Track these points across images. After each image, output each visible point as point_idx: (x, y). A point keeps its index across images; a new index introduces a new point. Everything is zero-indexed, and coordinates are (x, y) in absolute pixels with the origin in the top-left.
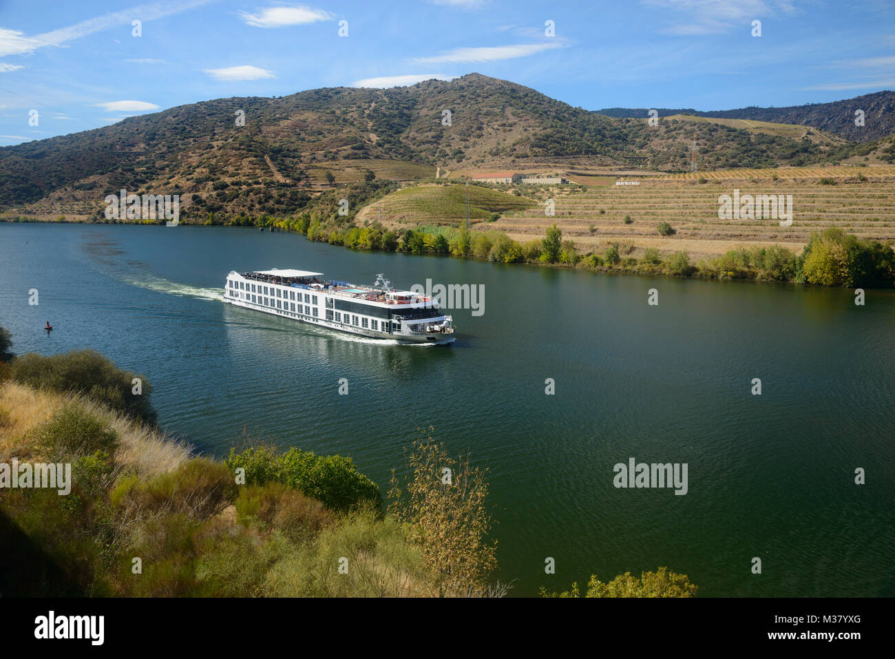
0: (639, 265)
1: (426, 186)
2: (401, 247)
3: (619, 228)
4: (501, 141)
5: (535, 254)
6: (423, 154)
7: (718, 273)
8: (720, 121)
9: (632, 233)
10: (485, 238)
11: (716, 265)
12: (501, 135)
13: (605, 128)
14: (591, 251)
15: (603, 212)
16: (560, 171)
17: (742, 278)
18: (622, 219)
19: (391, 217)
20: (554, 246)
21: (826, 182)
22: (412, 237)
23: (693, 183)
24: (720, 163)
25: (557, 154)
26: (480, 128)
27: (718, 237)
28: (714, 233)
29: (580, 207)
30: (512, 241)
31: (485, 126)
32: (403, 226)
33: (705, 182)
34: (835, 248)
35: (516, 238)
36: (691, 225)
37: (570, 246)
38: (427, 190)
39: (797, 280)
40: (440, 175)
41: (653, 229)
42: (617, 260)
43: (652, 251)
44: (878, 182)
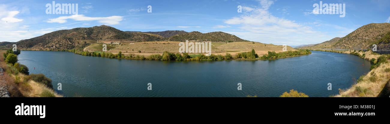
0: (136, 58)
1: (96, 44)
2: (92, 55)
3: (131, 51)
5: (117, 56)
6: (95, 39)
7: (149, 59)
9: (134, 52)
10: (107, 53)
11: (149, 57)
12: (109, 35)
13: (126, 34)
14: (127, 55)
15: (128, 49)
16: (119, 42)
17: (153, 60)
19: (90, 50)
20: (120, 55)
21: (164, 44)
22: (94, 53)
23: (143, 44)
25: (118, 39)
26: (105, 34)
27: (148, 53)
29: (124, 48)
32: (92, 51)
33: (145, 43)
34: (167, 54)
35: (113, 53)
36: (144, 51)
37: (123, 55)
39: (162, 60)
40: (98, 42)
41: (137, 52)
42: (132, 57)
43: (138, 55)
44: (171, 44)
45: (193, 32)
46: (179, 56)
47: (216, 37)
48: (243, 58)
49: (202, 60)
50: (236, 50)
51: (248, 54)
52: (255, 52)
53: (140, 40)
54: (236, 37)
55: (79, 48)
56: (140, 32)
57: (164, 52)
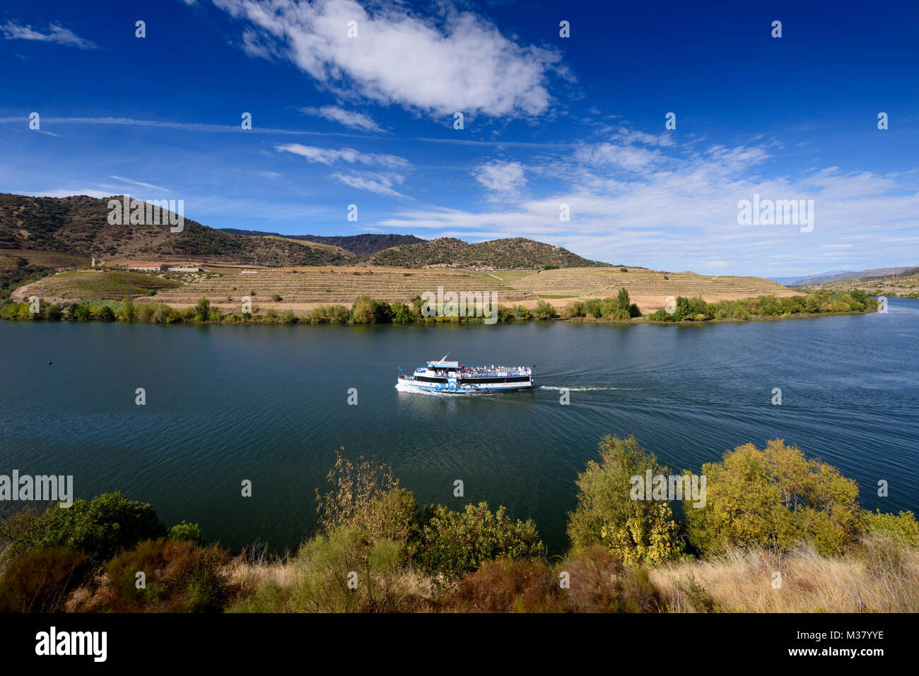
0: (264, 319)
1: (85, 271)
2: (67, 316)
4: (149, 243)
5: (190, 316)
6: (78, 248)
7: (310, 320)
8: (295, 241)
9: (257, 301)
10: (147, 307)
11: (309, 316)
12: (149, 239)
13: (225, 240)
14: (230, 312)
15: (235, 289)
16: (196, 264)
17: (323, 322)
18: (249, 293)
19: (53, 294)
20: (204, 310)
21: (356, 274)
22: (78, 309)
23: (289, 273)
24: (297, 263)
25: (193, 253)
27: (307, 301)
28: (305, 299)
29: (219, 286)
30: (171, 309)
31: (133, 232)
32: (66, 300)
33: (295, 272)
34: (367, 305)
35: (173, 306)
36: (291, 295)
37: (216, 310)
38: (87, 274)
39: (351, 322)
40: (96, 264)
41: (269, 298)
42: (250, 317)
43: (271, 311)
44: (377, 274)
45: (440, 241)
46: (401, 311)
47: (508, 254)
48: (590, 317)
49: (467, 322)
50: (566, 292)
51: (605, 305)
52: (628, 300)
53: (275, 262)
54: (568, 252)
56: (277, 235)
57: (358, 298)
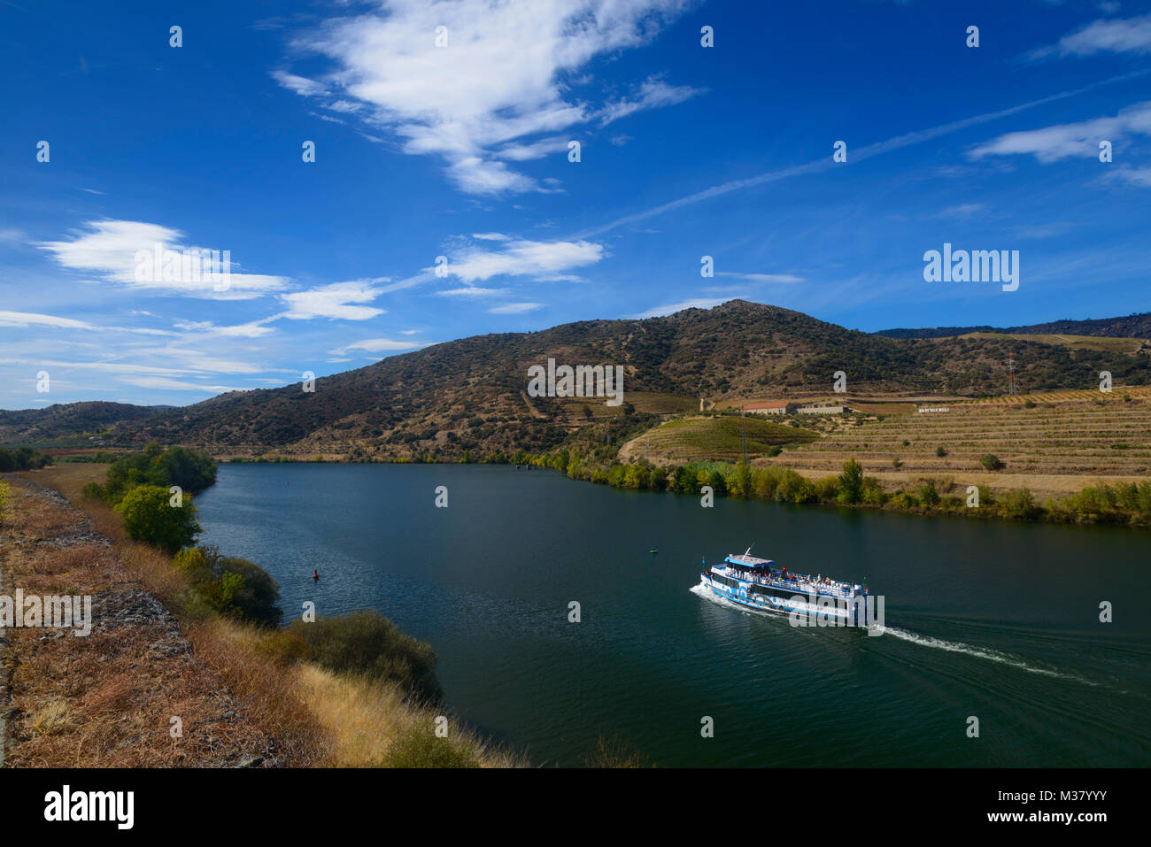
0: (965, 506)
1: (693, 418)
2: (672, 485)
3: (930, 461)
4: (769, 369)
5: (831, 492)
6: (685, 385)
7: (1075, 514)
9: (948, 468)
10: (769, 474)
11: (1070, 505)
12: (770, 362)
13: (887, 351)
14: (900, 488)
15: (907, 444)
16: (840, 400)
17: (1110, 522)
18: (934, 451)
19: (658, 453)
20: (853, 481)
22: (684, 475)
23: (1018, 408)
24: (1033, 385)
26: (746, 356)
27: (1063, 471)
28: (1059, 466)
29: (879, 438)
30: (803, 479)
31: (750, 353)
32: (672, 462)
33: (1031, 405)
35: (804, 473)
36: (1024, 457)
37: (873, 483)
38: (695, 423)
40: (705, 406)
41: (975, 463)
42: (936, 500)
43: (980, 489)
53: (987, 386)
55: (591, 446)
56: (987, 329)
